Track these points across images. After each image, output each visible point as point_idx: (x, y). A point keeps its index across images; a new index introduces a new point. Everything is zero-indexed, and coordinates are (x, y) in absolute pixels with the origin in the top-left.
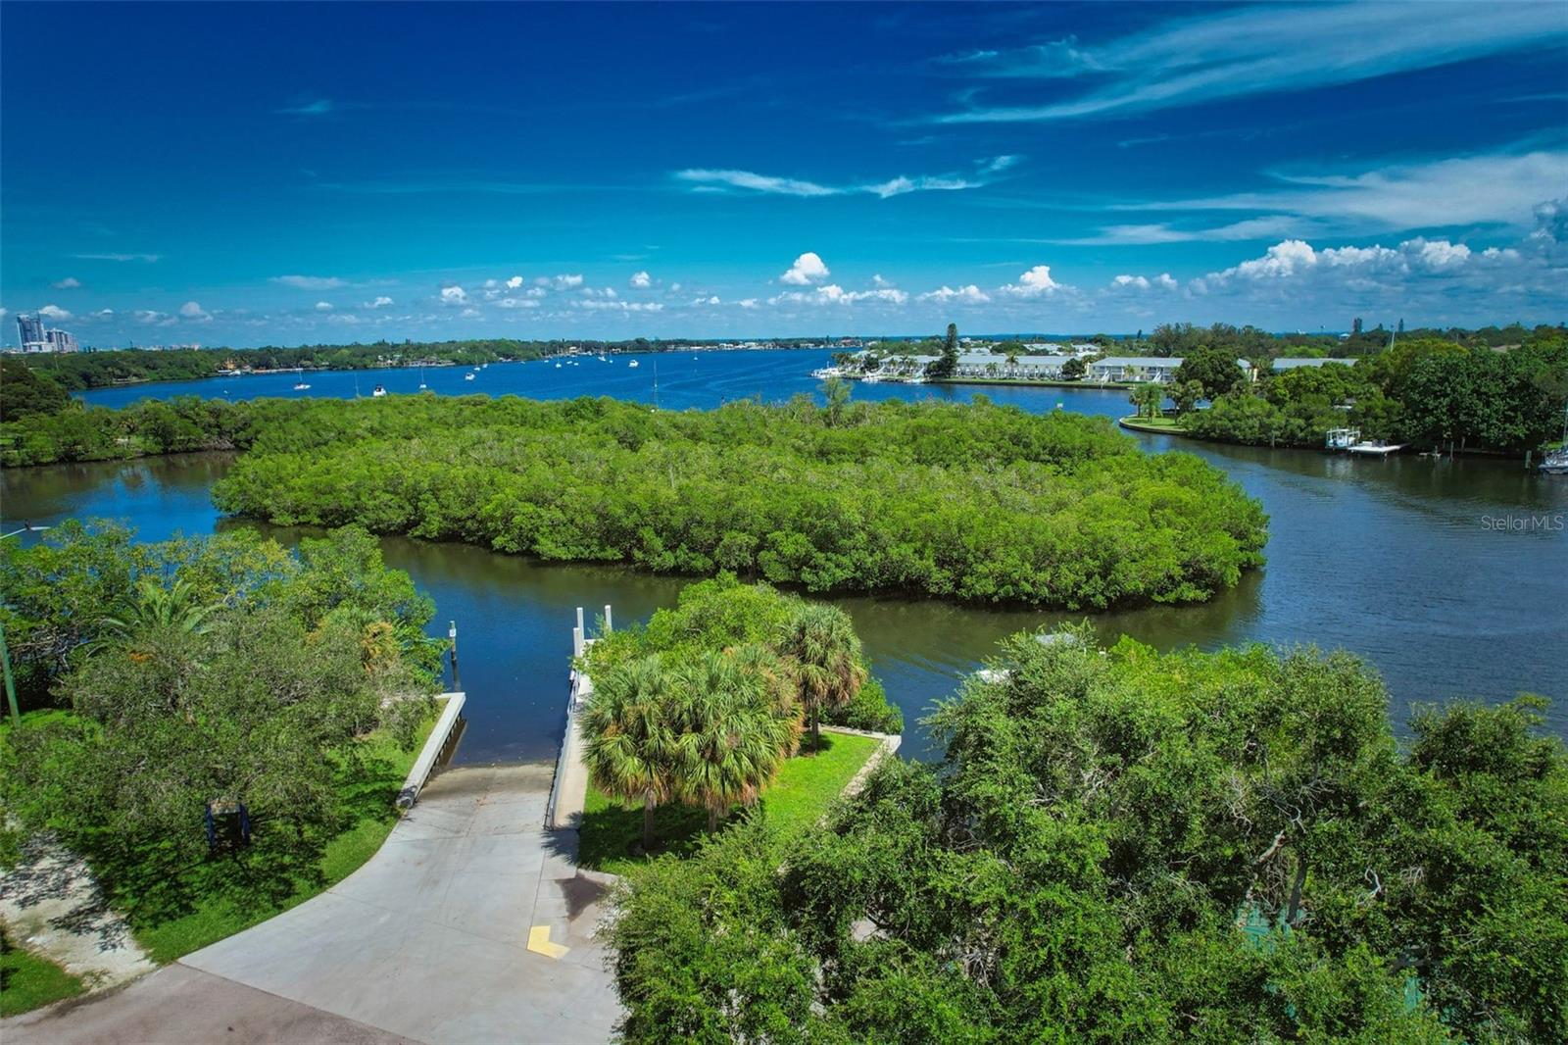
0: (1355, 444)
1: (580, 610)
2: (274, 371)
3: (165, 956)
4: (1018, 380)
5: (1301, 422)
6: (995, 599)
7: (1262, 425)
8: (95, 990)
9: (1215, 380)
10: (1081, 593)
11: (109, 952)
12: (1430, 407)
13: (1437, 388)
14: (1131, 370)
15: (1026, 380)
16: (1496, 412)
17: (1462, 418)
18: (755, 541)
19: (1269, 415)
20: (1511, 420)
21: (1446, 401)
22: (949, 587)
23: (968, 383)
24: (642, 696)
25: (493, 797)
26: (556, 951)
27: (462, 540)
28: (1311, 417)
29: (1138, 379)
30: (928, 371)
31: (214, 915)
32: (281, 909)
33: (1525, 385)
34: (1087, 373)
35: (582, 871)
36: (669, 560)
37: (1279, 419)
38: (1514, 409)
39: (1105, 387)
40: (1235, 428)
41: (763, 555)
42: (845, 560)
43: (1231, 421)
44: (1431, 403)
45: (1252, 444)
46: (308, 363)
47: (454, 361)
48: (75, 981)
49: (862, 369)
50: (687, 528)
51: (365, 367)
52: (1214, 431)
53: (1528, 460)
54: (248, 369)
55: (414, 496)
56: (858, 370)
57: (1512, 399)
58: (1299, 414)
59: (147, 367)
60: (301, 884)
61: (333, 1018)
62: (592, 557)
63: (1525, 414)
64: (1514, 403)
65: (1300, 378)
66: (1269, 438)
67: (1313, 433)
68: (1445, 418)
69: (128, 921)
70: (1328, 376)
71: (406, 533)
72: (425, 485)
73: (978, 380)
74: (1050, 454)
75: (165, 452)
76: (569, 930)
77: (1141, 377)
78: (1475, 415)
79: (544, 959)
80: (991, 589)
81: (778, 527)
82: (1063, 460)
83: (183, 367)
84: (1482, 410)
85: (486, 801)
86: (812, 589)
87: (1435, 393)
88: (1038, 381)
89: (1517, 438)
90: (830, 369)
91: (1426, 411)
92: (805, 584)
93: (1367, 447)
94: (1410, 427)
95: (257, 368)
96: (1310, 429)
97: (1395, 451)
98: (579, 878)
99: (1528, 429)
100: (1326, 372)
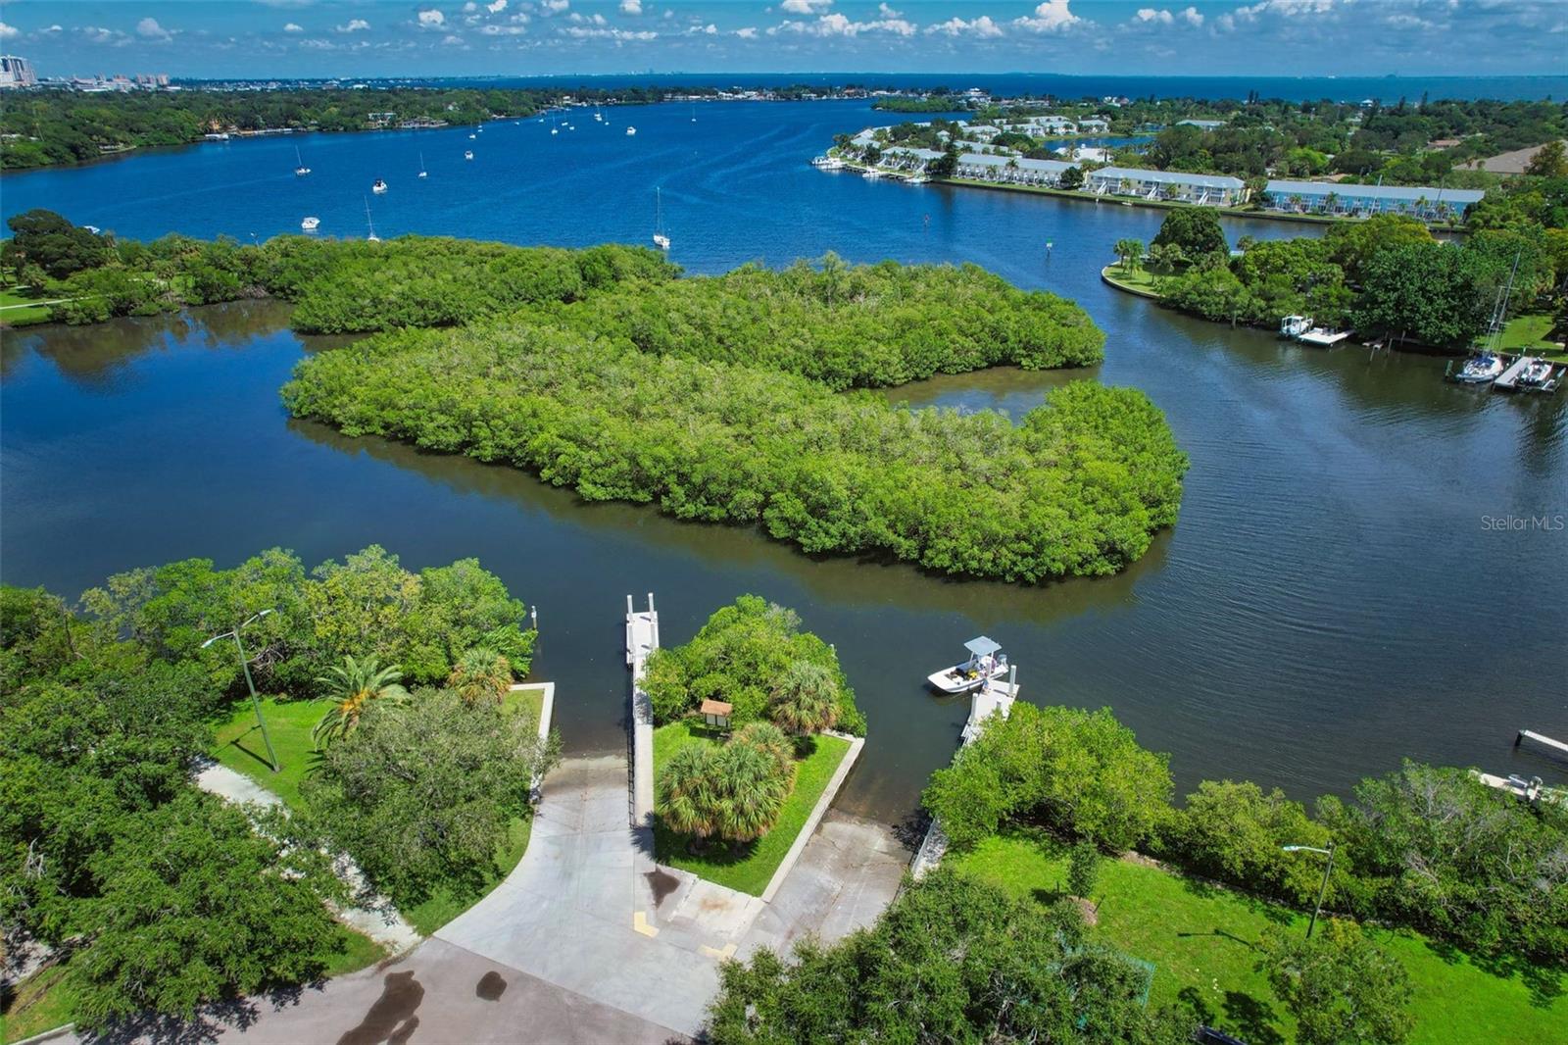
0: (1307, 330)
1: (629, 597)
2: (261, 132)
3: (426, 930)
4: (1017, 185)
5: (1263, 303)
6: (950, 571)
7: (1227, 303)
8: (394, 955)
9: (1195, 239)
10: (1016, 569)
11: (391, 927)
12: (1380, 300)
13: (1389, 281)
14: (1127, 183)
15: (1025, 186)
16: (1437, 311)
17: (1406, 313)
18: (761, 498)
19: (1235, 292)
20: (1447, 319)
21: (1394, 296)
22: (915, 555)
23: (967, 186)
24: (696, 773)
25: (593, 792)
26: (651, 931)
27: (512, 465)
28: (1273, 299)
29: (1133, 193)
30: (927, 169)
31: (443, 901)
32: (481, 896)
33: (1468, 284)
34: (1085, 182)
35: (659, 866)
36: (691, 509)
37: (1243, 297)
38: (1452, 309)
39: (1102, 201)
40: (1202, 303)
41: (768, 513)
42: (833, 530)
43: (1200, 295)
44: (1381, 296)
45: (1216, 320)
46: (297, 123)
47: (447, 121)
48: (380, 948)
49: (863, 158)
50: (705, 483)
51: (357, 129)
52: (1184, 302)
53: (1449, 370)
54: (234, 128)
55: (467, 421)
56: (859, 160)
57: (1454, 299)
58: (1262, 294)
59: (131, 130)
60: (488, 876)
61: (534, 979)
62: (626, 497)
63: (1461, 314)
64: (1454, 303)
65: (1269, 255)
66: (1232, 316)
67: (1272, 315)
68: (1390, 312)
69: (393, 903)
70: (1296, 254)
71: (463, 452)
72: (476, 412)
73: (978, 182)
74: (1025, 348)
75: (206, 302)
76: (657, 915)
77: (1138, 190)
78: (1418, 311)
79: (645, 938)
80: (947, 563)
81: (781, 487)
82: (1035, 355)
83: (169, 131)
84: (1425, 308)
85: (587, 797)
86: (806, 550)
87: (1386, 287)
88: (1036, 188)
89: (1450, 336)
90: (832, 160)
91: (1375, 302)
92: (801, 545)
93: (1318, 336)
94: (1358, 317)
95: (243, 127)
96: (1269, 311)
97: (1342, 340)
98: (658, 871)
99: (1461, 329)
100: (1294, 250)
